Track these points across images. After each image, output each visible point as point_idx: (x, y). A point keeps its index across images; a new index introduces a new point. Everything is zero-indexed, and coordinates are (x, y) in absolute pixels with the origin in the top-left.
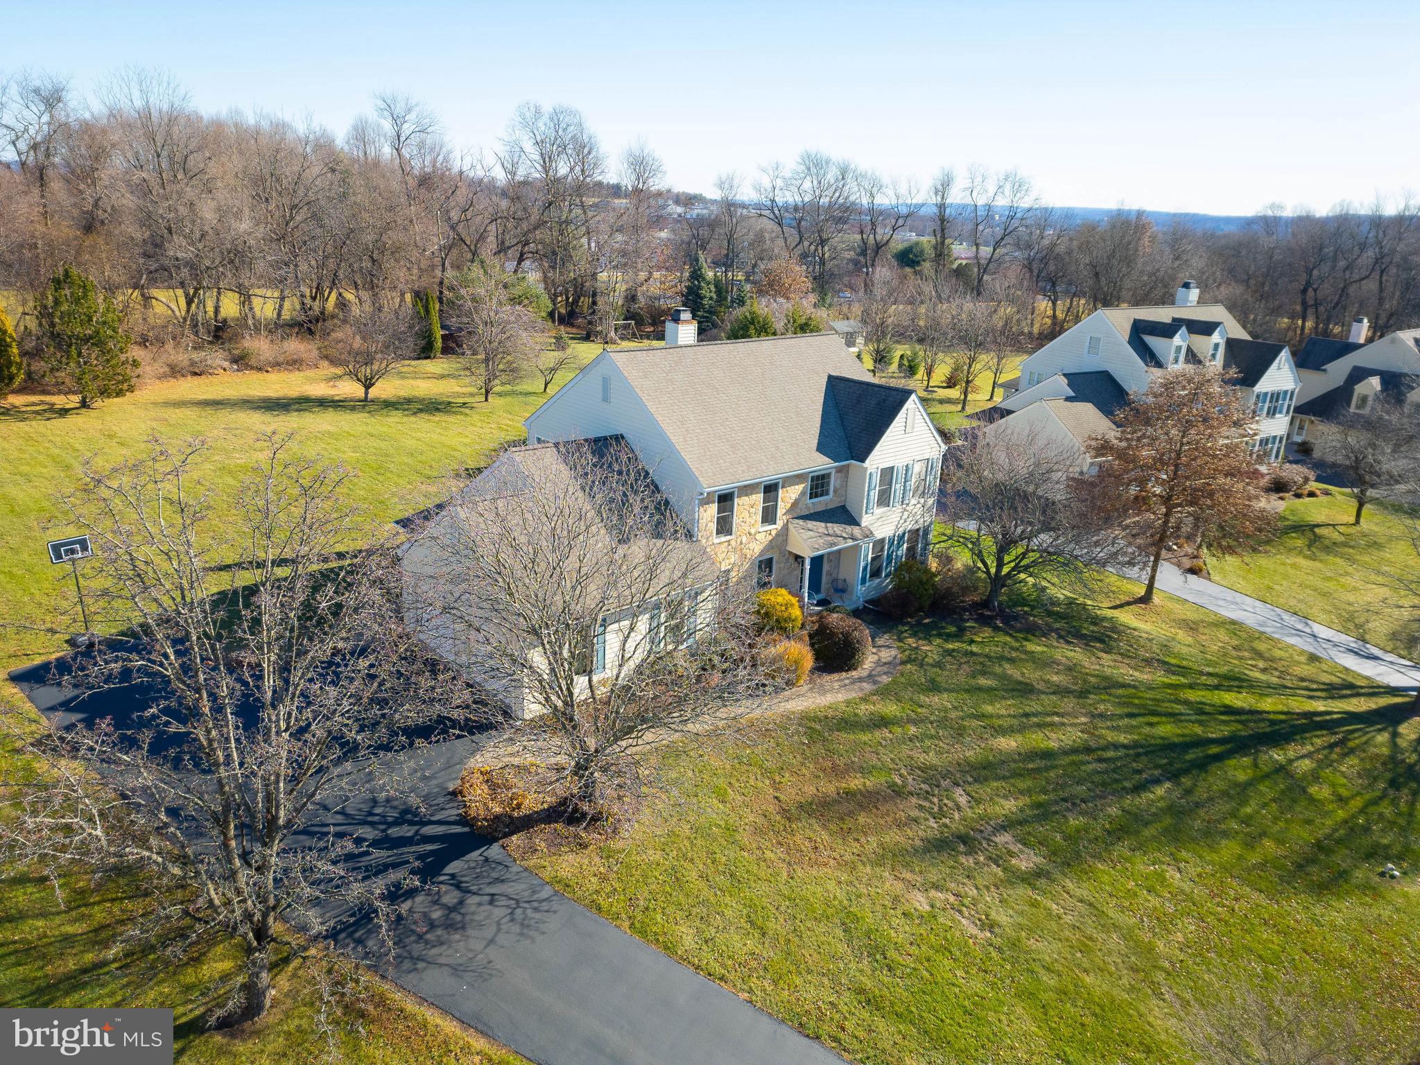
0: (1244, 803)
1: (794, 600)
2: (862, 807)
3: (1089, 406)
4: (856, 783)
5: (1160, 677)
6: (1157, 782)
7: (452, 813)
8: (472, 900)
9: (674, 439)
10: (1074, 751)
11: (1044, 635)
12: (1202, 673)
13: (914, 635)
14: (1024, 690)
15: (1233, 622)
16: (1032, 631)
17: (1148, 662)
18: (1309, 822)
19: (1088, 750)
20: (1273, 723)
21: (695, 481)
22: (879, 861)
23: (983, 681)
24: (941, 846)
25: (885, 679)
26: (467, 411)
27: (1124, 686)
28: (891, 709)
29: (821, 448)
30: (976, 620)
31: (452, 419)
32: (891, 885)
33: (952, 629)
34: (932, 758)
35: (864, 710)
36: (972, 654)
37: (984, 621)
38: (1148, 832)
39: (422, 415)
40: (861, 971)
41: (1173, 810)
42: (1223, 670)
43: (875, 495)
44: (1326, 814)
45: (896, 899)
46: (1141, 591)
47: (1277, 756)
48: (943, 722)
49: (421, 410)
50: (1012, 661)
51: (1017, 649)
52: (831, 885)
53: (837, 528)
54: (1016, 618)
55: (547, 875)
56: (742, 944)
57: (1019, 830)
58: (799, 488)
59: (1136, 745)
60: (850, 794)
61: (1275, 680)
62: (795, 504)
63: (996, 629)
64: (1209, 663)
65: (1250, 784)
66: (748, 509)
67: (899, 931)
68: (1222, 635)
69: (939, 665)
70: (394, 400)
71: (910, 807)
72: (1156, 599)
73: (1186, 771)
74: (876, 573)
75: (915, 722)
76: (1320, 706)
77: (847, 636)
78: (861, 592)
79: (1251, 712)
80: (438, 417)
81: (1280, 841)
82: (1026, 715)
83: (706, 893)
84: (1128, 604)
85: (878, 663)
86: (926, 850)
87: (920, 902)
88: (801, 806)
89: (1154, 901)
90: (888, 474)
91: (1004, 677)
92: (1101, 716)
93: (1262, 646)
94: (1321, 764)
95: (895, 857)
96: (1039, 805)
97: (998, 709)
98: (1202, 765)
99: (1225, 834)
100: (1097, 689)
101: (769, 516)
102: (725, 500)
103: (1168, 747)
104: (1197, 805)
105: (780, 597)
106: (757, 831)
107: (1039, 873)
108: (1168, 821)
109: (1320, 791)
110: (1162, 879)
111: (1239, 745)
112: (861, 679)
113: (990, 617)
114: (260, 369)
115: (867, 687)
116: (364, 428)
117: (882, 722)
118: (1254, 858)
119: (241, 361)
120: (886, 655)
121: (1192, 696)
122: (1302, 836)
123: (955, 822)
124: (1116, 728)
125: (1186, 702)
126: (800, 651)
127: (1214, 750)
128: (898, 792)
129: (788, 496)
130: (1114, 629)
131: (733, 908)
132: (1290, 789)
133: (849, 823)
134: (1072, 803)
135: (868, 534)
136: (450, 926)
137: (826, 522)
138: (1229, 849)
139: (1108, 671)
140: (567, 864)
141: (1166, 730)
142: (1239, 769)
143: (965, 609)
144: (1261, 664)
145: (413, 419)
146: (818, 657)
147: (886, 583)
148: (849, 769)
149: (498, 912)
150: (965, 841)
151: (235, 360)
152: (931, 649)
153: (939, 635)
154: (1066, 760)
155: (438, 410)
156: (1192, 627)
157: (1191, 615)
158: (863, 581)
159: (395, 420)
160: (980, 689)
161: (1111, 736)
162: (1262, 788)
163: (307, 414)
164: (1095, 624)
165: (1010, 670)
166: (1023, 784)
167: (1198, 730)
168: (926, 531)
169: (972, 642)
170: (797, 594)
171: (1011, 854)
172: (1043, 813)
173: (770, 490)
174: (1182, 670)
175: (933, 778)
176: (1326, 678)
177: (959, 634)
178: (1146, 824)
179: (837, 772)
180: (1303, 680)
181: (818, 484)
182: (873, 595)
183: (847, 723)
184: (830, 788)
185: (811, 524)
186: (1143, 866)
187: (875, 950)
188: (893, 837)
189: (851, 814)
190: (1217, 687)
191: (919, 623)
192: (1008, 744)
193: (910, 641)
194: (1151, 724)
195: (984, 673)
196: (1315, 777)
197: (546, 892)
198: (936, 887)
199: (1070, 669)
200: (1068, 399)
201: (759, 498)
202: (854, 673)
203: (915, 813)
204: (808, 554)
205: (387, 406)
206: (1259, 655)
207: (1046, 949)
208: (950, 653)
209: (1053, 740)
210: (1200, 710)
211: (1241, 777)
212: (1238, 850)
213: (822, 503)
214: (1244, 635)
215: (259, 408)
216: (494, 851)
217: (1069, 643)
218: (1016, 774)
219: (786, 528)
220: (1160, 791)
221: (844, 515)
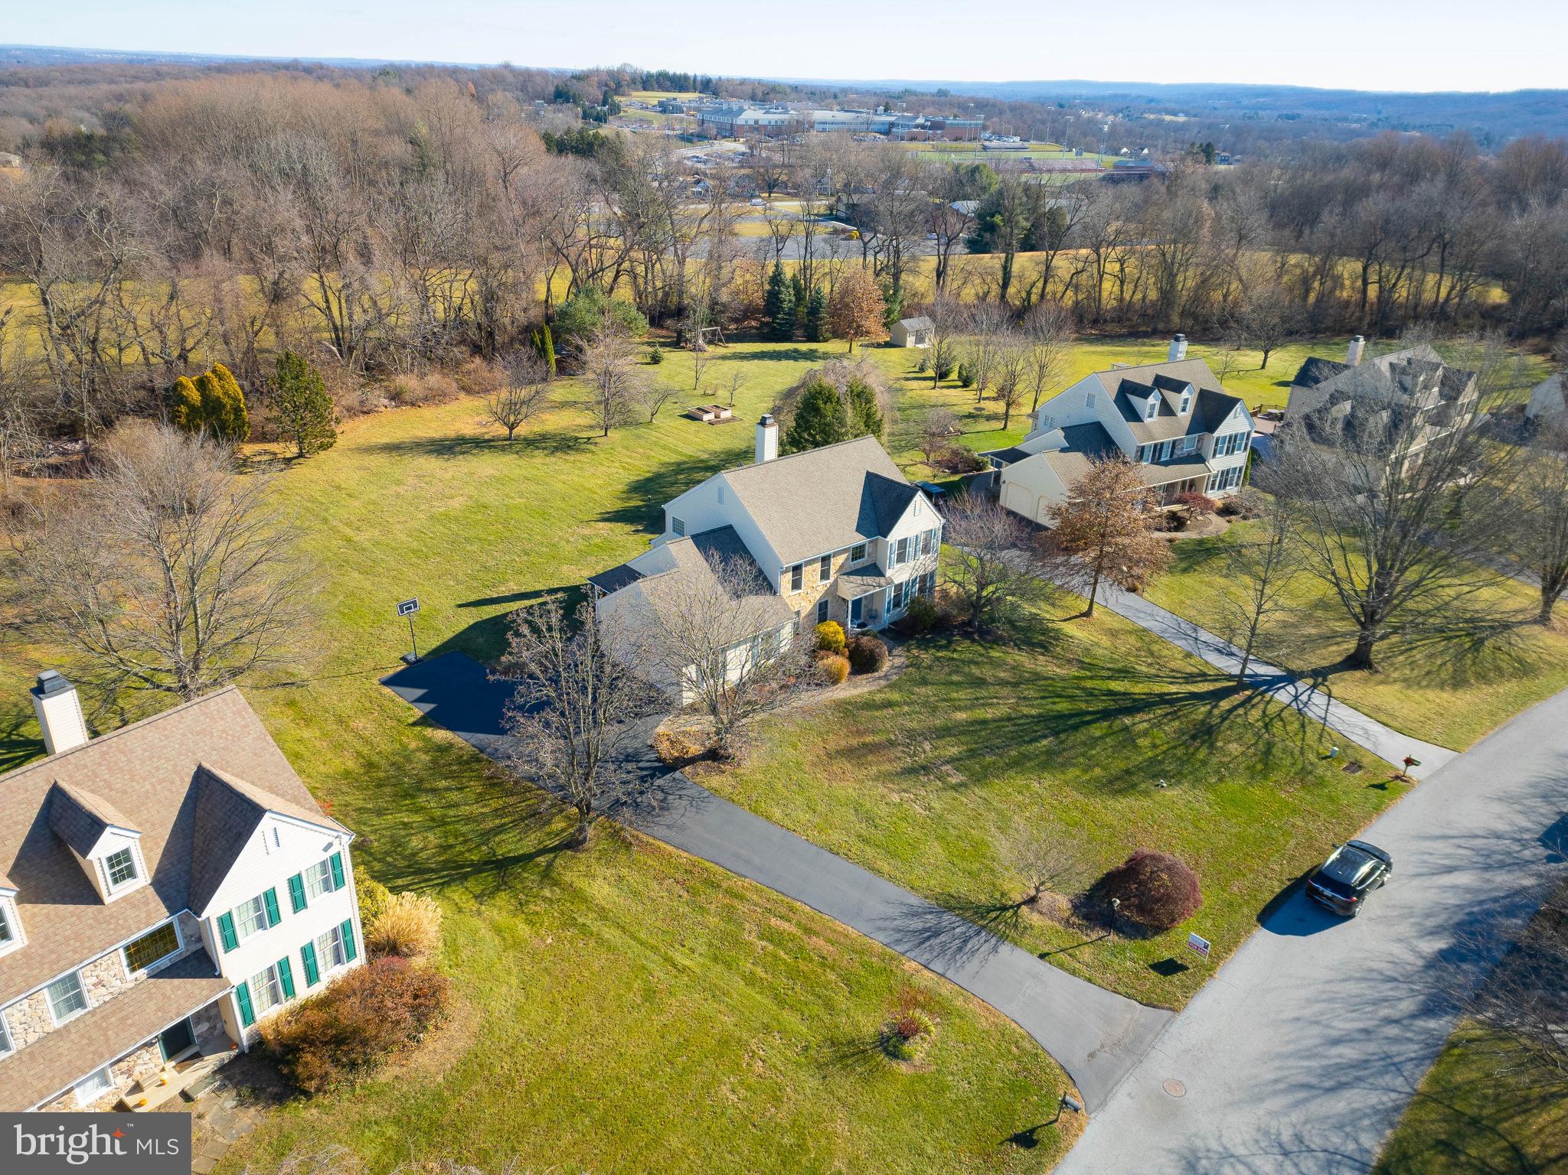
0: (1092, 748)
1: (840, 629)
2: (871, 752)
3: (1080, 455)
4: (869, 739)
5: (1074, 672)
6: (1045, 737)
7: (653, 756)
8: (670, 797)
9: (764, 532)
10: (1001, 720)
11: (1004, 644)
12: (1103, 668)
13: (918, 647)
14: (980, 683)
15: (1144, 630)
16: (998, 641)
17: (1069, 661)
18: (1128, 758)
19: (1009, 719)
20: (1135, 700)
21: (779, 561)
22: (876, 779)
23: (955, 678)
24: (911, 771)
25: (895, 678)
26: (592, 447)
27: (1046, 679)
28: (895, 696)
29: (858, 530)
30: (961, 636)
31: (583, 457)
32: (881, 790)
33: (944, 642)
34: (914, 725)
35: (878, 697)
36: (953, 659)
37: (967, 635)
38: (1028, 765)
39: (558, 454)
40: (862, 828)
41: (1049, 753)
42: (1120, 665)
43: (894, 557)
44: (1141, 754)
45: (883, 797)
46: (1085, 608)
47: (1127, 721)
48: (925, 704)
49: (556, 449)
50: (977, 663)
51: (981, 655)
52: (850, 790)
53: (869, 580)
54: (988, 632)
55: (706, 785)
56: (804, 817)
57: (956, 764)
58: (845, 556)
59: (1040, 715)
60: (865, 745)
61: (1153, 671)
62: (842, 566)
63: (973, 641)
64: (1112, 660)
65: (1100, 738)
66: (811, 574)
67: (883, 810)
68: (1132, 640)
69: (930, 667)
70: (531, 437)
71: (898, 752)
72: (1095, 614)
73: (1065, 731)
74: (897, 604)
75: (908, 704)
76: (1173, 689)
77: (872, 651)
78: (886, 618)
79: (1124, 694)
80: (573, 456)
81: (1104, 768)
82: (977, 699)
83: (786, 793)
84: (1076, 617)
85: (892, 667)
86: (902, 773)
87: (895, 798)
88: (837, 752)
89: (1020, 798)
90: (903, 544)
91: (971, 674)
92: (1025, 698)
93: (1155, 648)
94: (1153, 726)
95: (885, 777)
96: (971, 750)
97: (961, 695)
98: (1075, 728)
99: (1074, 765)
100: (1028, 681)
101: (825, 575)
102: (797, 569)
103: (1061, 717)
104: (1064, 750)
105: (832, 628)
106: (814, 764)
107: (962, 785)
108: (1043, 758)
109: (1143, 742)
110: (1028, 787)
111: (1106, 715)
112: (880, 678)
113: (972, 633)
114: (413, 405)
115: (883, 682)
116: (517, 471)
117: (889, 704)
118: (1086, 777)
119: (397, 397)
120: (898, 661)
121: (1089, 684)
122: (1119, 765)
123: (921, 759)
124: (1032, 706)
125: (1084, 689)
126: (840, 663)
127: (1088, 718)
128: (892, 744)
129: (836, 563)
130: (1057, 639)
131: (800, 800)
132: (1125, 740)
133: (863, 760)
134: (991, 749)
135: (890, 582)
136: (662, 809)
137: (862, 575)
138: (1073, 773)
139: (1039, 669)
140: (715, 781)
141: (1063, 706)
142: (1097, 730)
143: (955, 627)
144: (1149, 661)
145: (553, 459)
146: (853, 666)
147: (903, 610)
148: (867, 731)
149: (684, 803)
150: (925, 769)
151: (392, 398)
152: (926, 657)
153: (934, 647)
154: (993, 725)
155: (569, 447)
156: (1113, 633)
157: (1116, 625)
158: (888, 610)
159: (539, 463)
160: (952, 683)
161: (1026, 711)
162: (1108, 740)
163: (469, 457)
164: (1043, 634)
165: (975, 671)
166: (963, 738)
167: (1083, 706)
168: (932, 575)
169: (955, 651)
170: (843, 625)
171: (949, 775)
172: (972, 754)
173: (825, 560)
174: (1091, 667)
175: (912, 735)
176: (1189, 669)
177: (946, 647)
178: (1030, 760)
179: (859, 733)
180: (1173, 671)
181: (858, 552)
182: (895, 618)
183: (869, 705)
184: (854, 742)
185: (852, 578)
186: (1020, 781)
187: (870, 819)
188: (886, 767)
189: (864, 755)
190: (1109, 678)
191: (924, 638)
192: (961, 716)
193: (915, 652)
194: (1054, 703)
195: (957, 672)
196: (1145, 733)
197: (706, 794)
198: (904, 791)
199: (1013, 668)
200: (1063, 450)
201: (818, 566)
202: (876, 674)
203: (900, 755)
204: (850, 598)
205: (529, 445)
206: (1152, 654)
207: (954, 819)
208: (938, 659)
209: (989, 714)
210: (1090, 693)
211: (1098, 734)
212: (1078, 772)
213: (860, 563)
214: (1147, 639)
215: (430, 452)
216: (677, 774)
217: (1020, 649)
218: (962, 733)
219: (836, 581)
220: (1045, 742)
221: (875, 570)
